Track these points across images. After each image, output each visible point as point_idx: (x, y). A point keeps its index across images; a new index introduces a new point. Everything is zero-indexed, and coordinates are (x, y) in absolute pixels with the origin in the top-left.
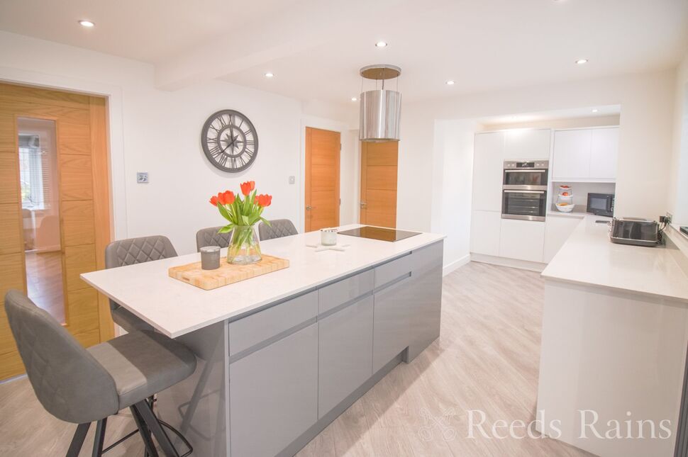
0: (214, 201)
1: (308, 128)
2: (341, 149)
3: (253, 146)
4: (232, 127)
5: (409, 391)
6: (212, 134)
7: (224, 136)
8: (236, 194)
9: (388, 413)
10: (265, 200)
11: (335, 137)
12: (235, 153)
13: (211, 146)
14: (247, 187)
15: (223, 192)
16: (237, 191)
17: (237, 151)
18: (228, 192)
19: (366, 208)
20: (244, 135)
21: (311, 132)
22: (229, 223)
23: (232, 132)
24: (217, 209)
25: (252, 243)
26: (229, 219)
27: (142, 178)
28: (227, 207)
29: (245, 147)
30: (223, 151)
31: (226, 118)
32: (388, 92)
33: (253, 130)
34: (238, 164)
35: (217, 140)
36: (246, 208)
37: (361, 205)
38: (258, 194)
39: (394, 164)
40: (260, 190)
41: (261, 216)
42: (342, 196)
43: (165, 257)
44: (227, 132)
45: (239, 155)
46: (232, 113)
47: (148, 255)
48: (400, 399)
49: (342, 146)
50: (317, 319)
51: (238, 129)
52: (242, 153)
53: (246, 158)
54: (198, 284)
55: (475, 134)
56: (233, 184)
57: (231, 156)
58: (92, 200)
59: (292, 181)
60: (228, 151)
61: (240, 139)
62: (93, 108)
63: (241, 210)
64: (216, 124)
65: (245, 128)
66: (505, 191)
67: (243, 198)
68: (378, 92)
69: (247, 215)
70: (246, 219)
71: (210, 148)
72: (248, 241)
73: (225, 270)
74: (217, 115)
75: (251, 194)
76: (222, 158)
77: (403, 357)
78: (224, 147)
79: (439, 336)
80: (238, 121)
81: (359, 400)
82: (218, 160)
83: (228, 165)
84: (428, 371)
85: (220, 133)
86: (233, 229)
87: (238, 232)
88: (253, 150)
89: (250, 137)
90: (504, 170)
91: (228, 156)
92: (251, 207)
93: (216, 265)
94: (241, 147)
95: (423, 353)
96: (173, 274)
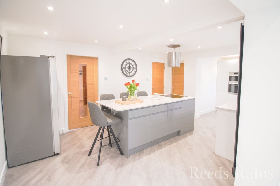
0: (125, 85)
1: (153, 62)
2: (164, 69)
3: (135, 69)
4: (129, 63)
5: (179, 142)
6: (124, 66)
7: (127, 66)
8: (131, 83)
9: (171, 145)
10: (138, 85)
11: (162, 65)
12: (130, 71)
13: (124, 69)
14: (133, 81)
15: (127, 82)
16: (131, 82)
17: (131, 70)
18: (129, 82)
19: (174, 89)
20: (133, 66)
21: (154, 64)
22: (129, 90)
23: (129, 65)
24: (126, 86)
25: (135, 96)
26: (128, 89)
27: (106, 79)
28: (128, 86)
29: (133, 69)
30: (127, 71)
31: (128, 61)
32: (176, 52)
33: (135, 64)
34: (131, 75)
35: (125, 68)
36: (133, 87)
37: (172, 88)
38: (136, 83)
39: (183, 74)
40: (136, 82)
41: (137, 89)
42: (165, 85)
43: (113, 99)
44: (128, 65)
45: (131, 72)
46: (129, 59)
47: (109, 98)
48: (175, 143)
49: (165, 68)
50: (150, 115)
51: (131, 64)
52: (132, 71)
53: (133, 73)
54: (122, 104)
55: (218, 62)
56: (130, 80)
57: (129, 72)
58: (94, 85)
59: (148, 79)
60: (128, 71)
61: (132, 67)
62: (95, 60)
63: (132, 87)
64: (125, 63)
65: (133, 64)
66: (230, 84)
67: (132, 84)
68: (173, 52)
69: (133, 88)
70: (133, 89)
71: (123, 70)
72: (133, 95)
73: (128, 101)
74: (125, 60)
75: (134, 83)
76: (127, 73)
77: (179, 133)
78: (127, 70)
79: (193, 130)
80: (131, 62)
81: (163, 142)
82: (125, 73)
83: (128, 75)
84: (186, 138)
85: (126, 66)
86: (130, 92)
87: (131, 93)
88: (135, 70)
89: (135, 66)
90: (229, 75)
91: (128, 72)
92: (134, 86)
93: (126, 100)
94: (132, 69)
95: (186, 134)
96: (116, 102)
